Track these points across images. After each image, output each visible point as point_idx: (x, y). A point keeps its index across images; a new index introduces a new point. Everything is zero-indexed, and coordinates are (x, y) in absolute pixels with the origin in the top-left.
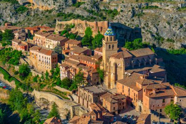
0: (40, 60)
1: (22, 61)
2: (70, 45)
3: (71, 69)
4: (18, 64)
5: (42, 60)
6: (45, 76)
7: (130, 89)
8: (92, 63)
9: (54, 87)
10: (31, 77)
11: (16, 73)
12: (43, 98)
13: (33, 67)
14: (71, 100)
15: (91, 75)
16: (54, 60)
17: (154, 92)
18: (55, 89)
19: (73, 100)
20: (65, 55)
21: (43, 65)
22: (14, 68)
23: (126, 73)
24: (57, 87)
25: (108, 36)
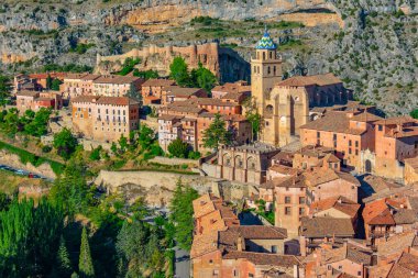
0: (99, 119)
1: (53, 126)
2: (153, 88)
3: (183, 123)
4: (45, 133)
5: (104, 118)
6: (119, 146)
7: (338, 134)
8: (227, 108)
9: (150, 161)
10: (84, 154)
11: (47, 149)
12: (129, 184)
13: (81, 136)
14: (202, 175)
15: (237, 126)
16: (134, 114)
17: (399, 128)
18: (152, 164)
19: (206, 175)
20: (152, 106)
21: (106, 127)
22: (39, 141)
23: (311, 113)
24: (158, 159)
25: (266, 51)
